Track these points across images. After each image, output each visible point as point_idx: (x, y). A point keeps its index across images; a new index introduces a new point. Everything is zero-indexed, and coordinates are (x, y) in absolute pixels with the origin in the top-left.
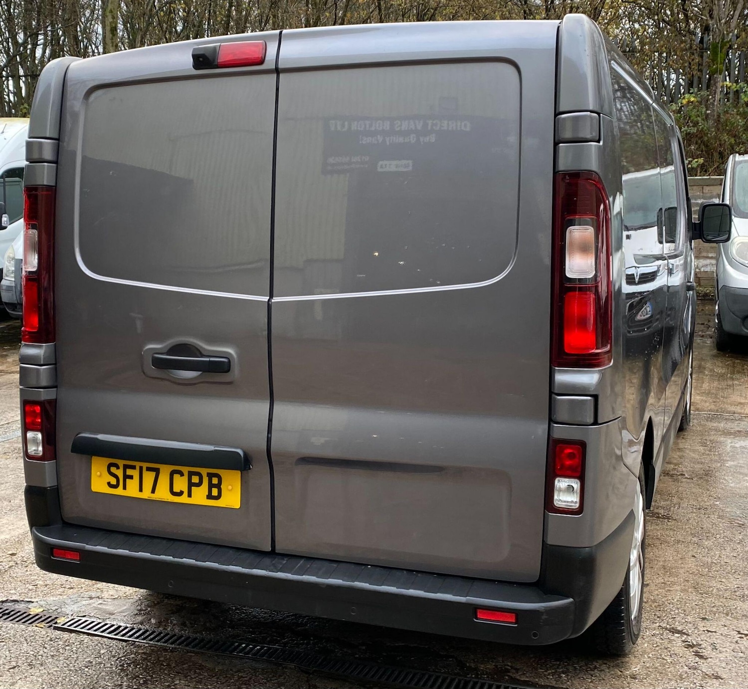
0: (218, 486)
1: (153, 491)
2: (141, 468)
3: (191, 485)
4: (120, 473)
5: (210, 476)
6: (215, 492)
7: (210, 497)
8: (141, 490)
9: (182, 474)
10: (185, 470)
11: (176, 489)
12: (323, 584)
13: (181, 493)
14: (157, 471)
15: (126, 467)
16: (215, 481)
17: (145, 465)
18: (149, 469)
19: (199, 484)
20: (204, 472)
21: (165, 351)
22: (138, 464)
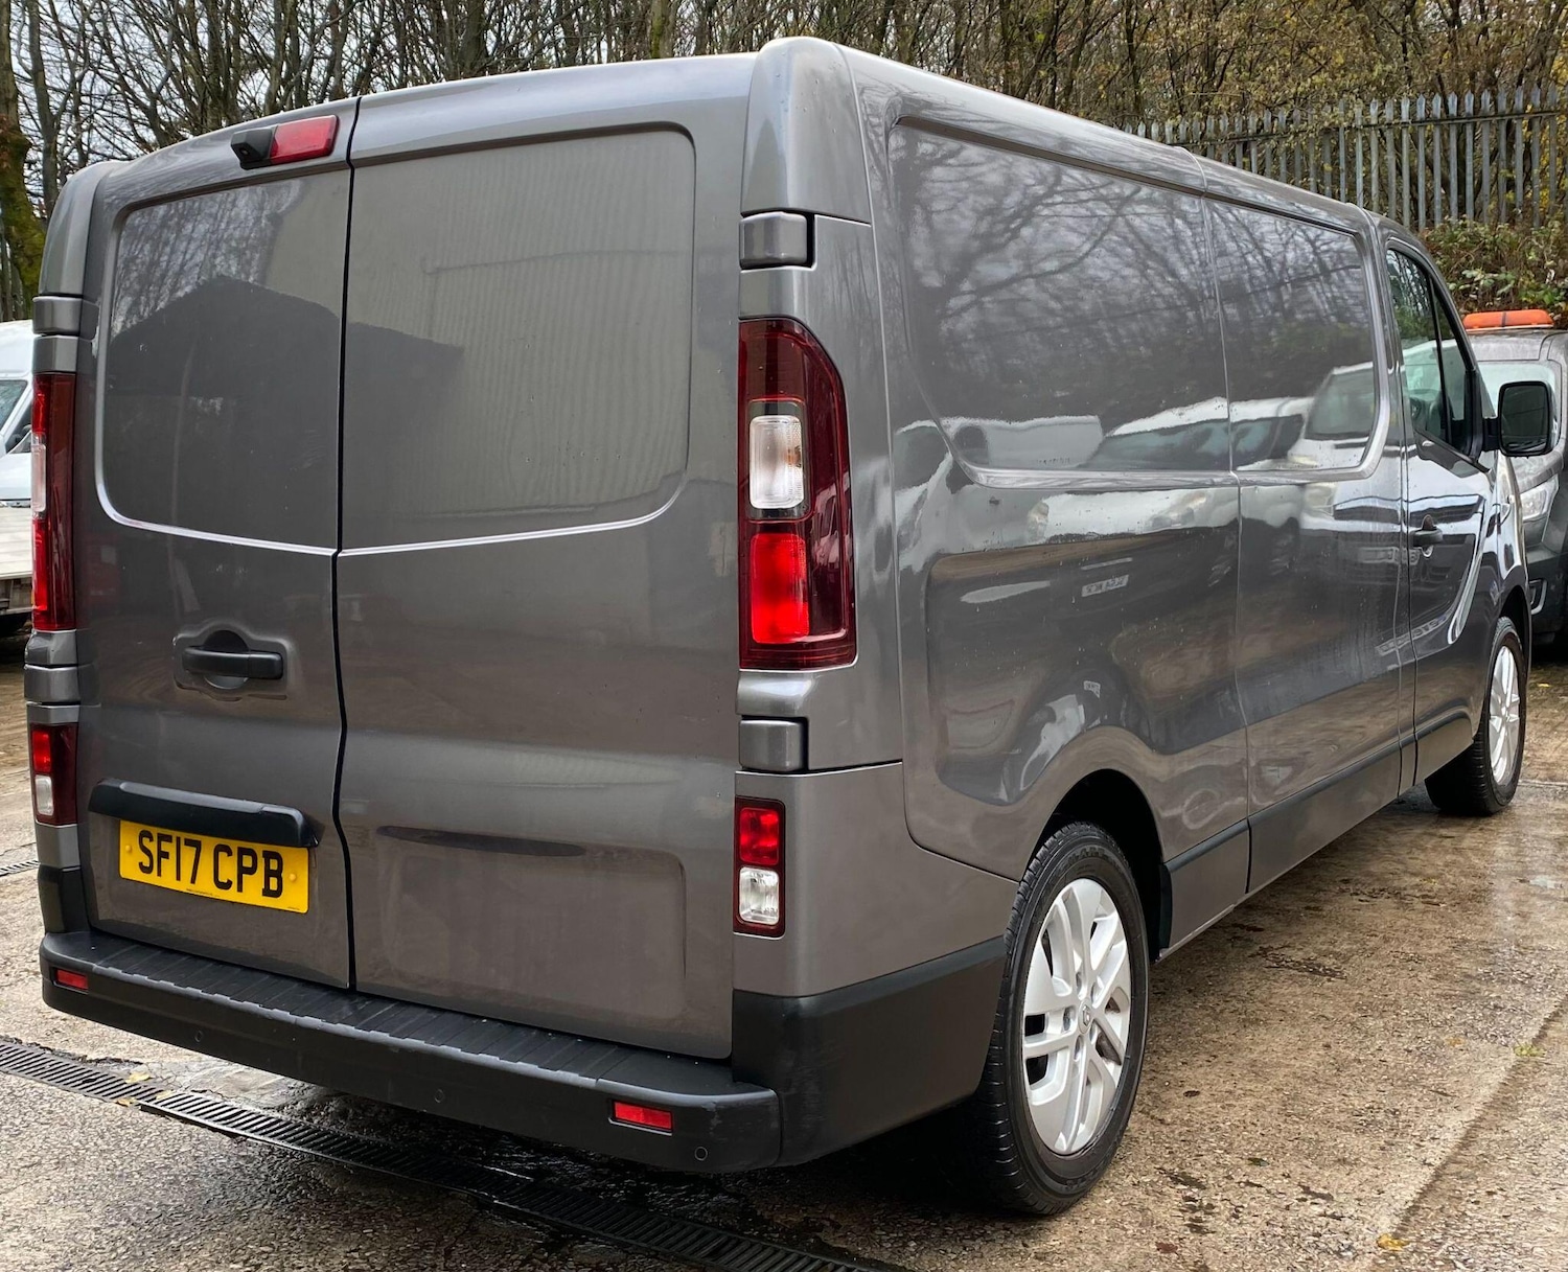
0: (278, 874)
1: (193, 881)
2: (178, 839)
3: (242, 871)
4: (153, 847)
5: (268, 856)
6: (273, 883)
7: (267, 892)
8: (178, 878)
9: (230, 853)
10: (234, 845)
11: (223, 879)
12: (395, 1046)
13: (227, 885)
14: (197, 845)
15: (162, 838)
16: (274, 865)
17: (184, 836)
18: (189, 843)
19: (252, 871)
20: (259, 848)
21: (201, 643)
22: (175, 834)
